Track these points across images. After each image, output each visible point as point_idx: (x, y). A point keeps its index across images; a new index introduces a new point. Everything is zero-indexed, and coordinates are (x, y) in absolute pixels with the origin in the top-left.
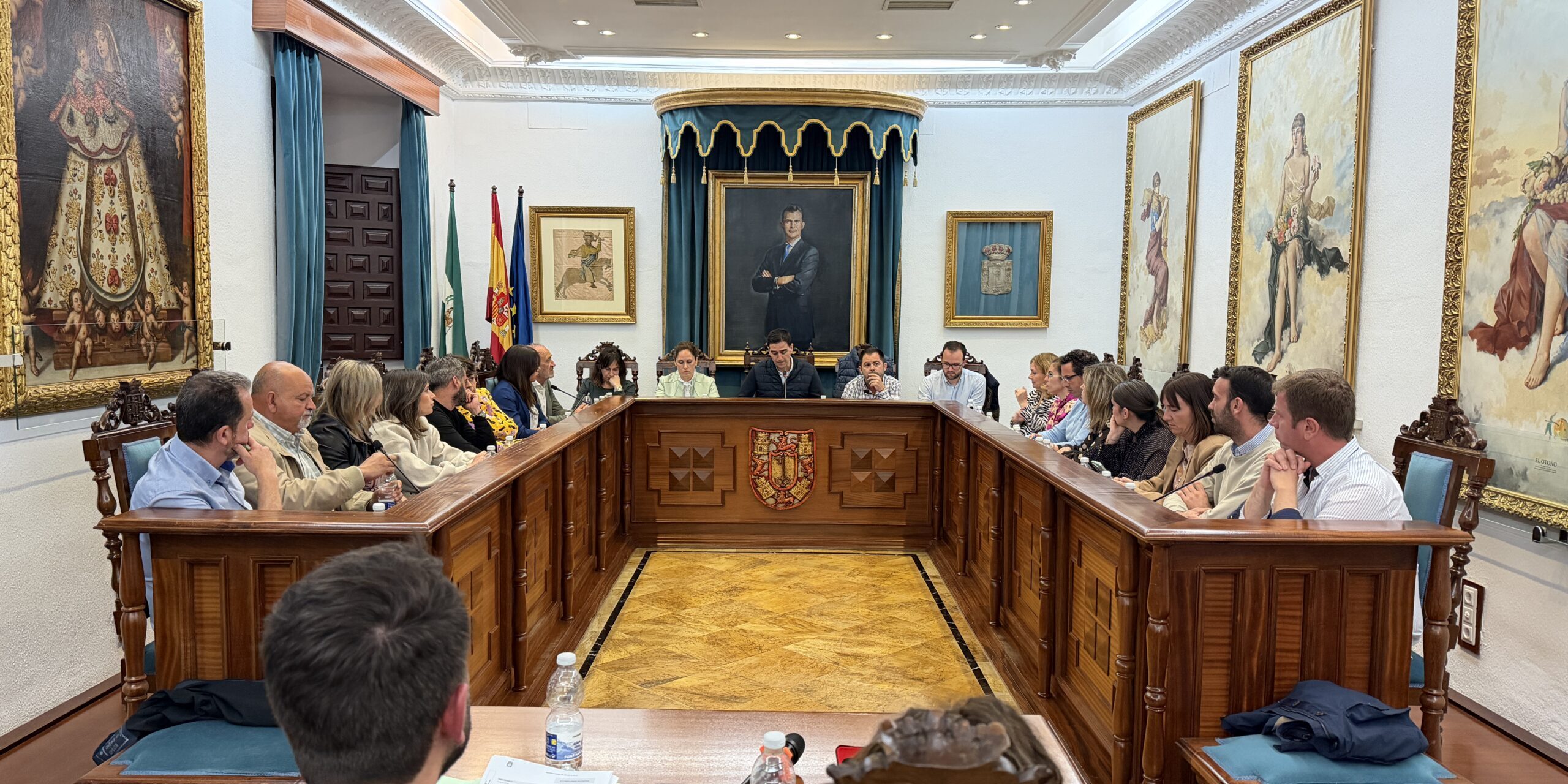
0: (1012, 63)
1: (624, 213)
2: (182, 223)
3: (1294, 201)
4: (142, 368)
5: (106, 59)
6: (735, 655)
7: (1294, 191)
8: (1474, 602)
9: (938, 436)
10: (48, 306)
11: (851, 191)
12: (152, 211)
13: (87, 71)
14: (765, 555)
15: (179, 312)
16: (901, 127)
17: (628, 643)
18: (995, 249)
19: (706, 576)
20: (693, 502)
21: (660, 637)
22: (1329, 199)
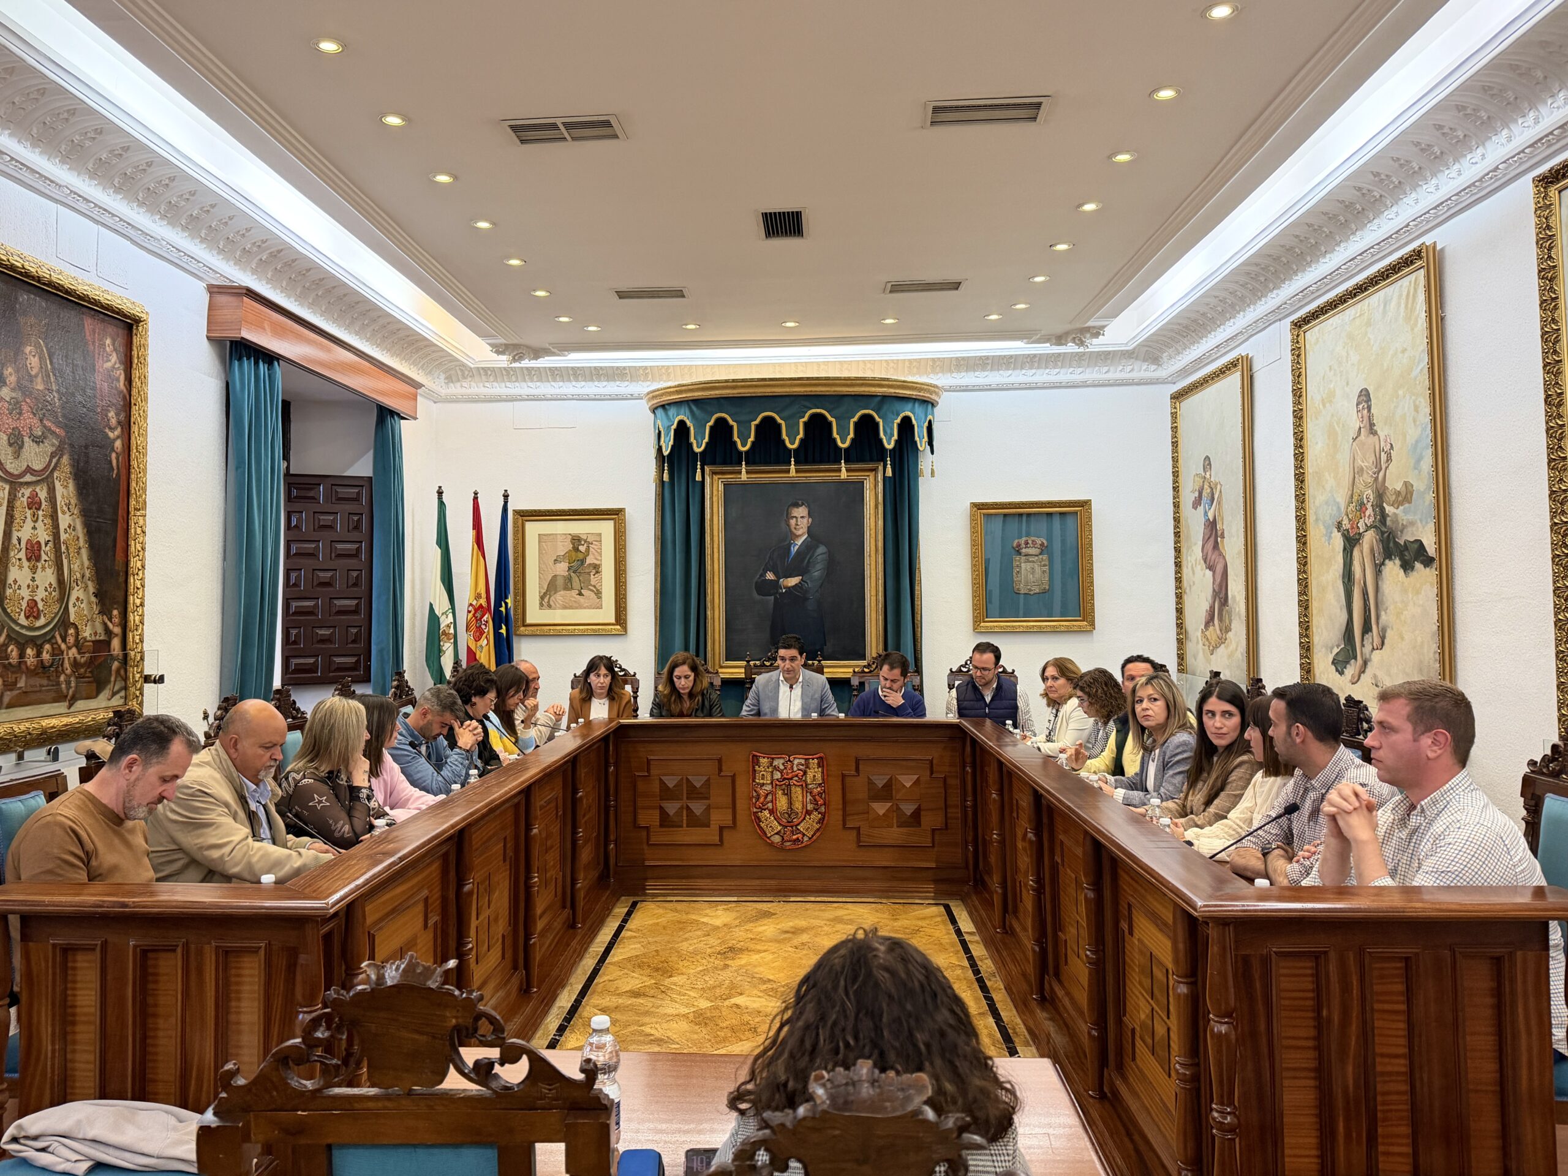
1: (614, 514)
2: (115, 546)
4: (61, 707)
5: (36, 376)
9: (969, 759)
11: (861, 484)
12: (81, 535)
13: (13, 390)
14: (769, 906)
15: (107, 644)
16: (914, 414)
18: (1027, 544)
19: (699, 933)
20: (687, 840)
21: (638, 1014)
22: (1406, 484)
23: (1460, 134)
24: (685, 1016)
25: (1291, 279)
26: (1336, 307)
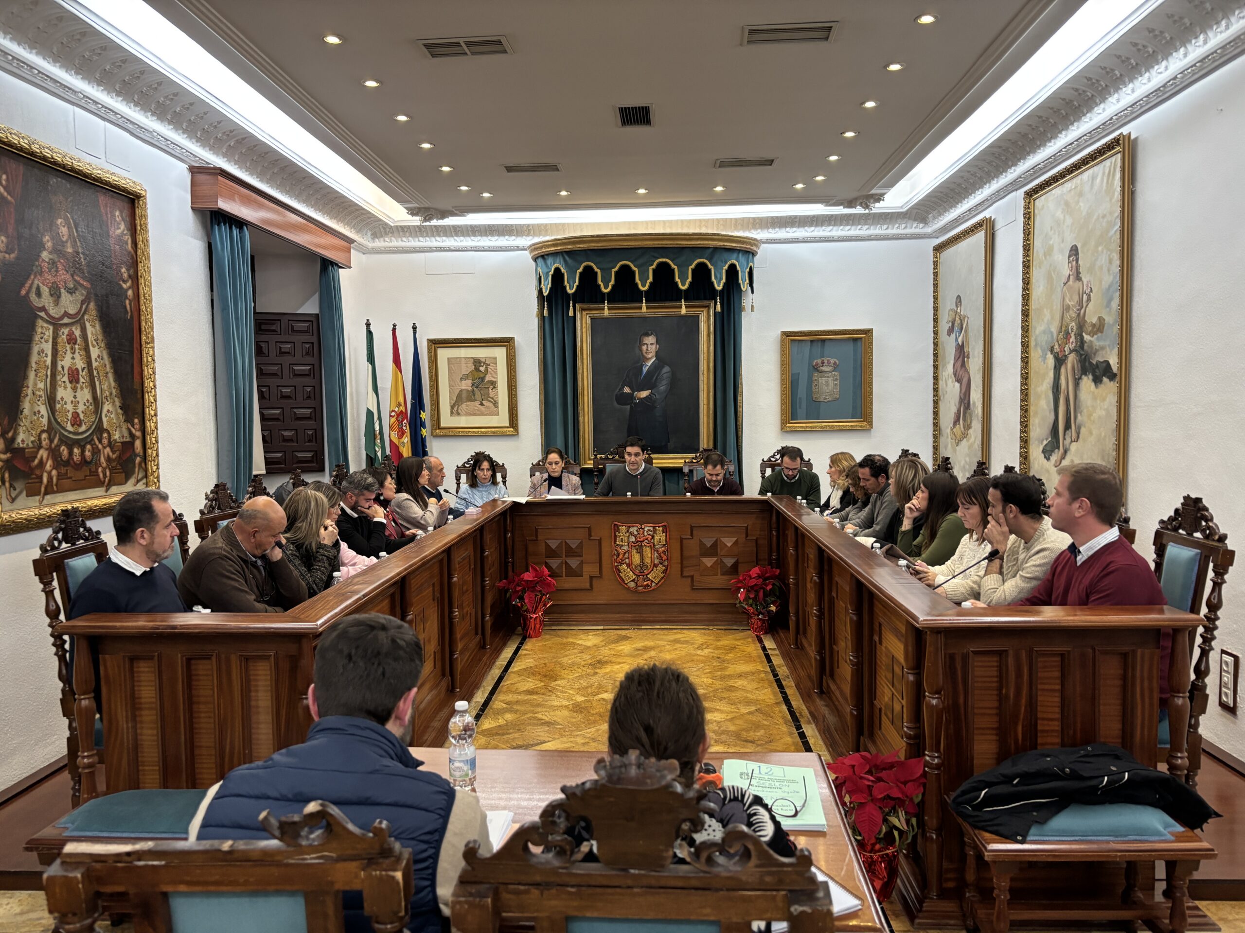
0: (830, 205)
1: (507, 343)
2: (132, 371)
3: (1072, 320)
4: (100, 491)
5: (67, 242)
6: (595, 722)
7: (1071, 312)
8: (1231, 669)
9: (774, 526)
10: (21, 445)
11: (696, 318)
12: (107, 363)
13: (50, 253)
14: (627, 632)
15: (131, 444)
16: (738, 262)
17: (506, 712)
18: (823, 363)
19: (576, 651)
20: (567, 586)
21: (532, 706)
22: (1101, 319)
23: (1150, 50)
24: (566, 707)
25: (1025, 159)
26: (1057, 181)
